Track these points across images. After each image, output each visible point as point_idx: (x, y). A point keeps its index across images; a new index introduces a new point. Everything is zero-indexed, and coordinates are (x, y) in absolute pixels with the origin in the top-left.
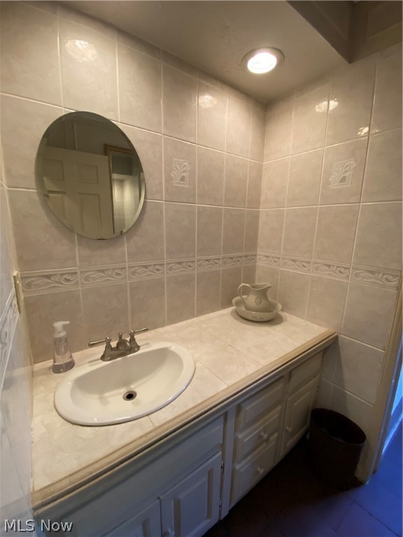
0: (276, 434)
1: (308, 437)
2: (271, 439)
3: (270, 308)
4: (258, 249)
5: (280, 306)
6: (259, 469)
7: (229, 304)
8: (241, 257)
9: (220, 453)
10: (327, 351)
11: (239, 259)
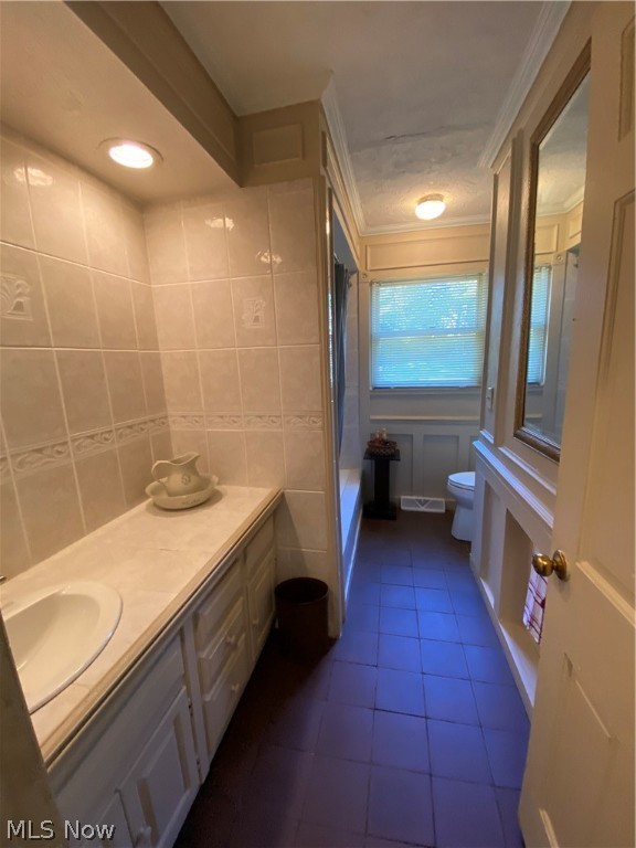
0: (244, 636)
1: (277, 626)
2: (239, 644)
3: (203, 484)
4: (169, 408)
5: (215, 479)
6: (233, 688)
7: (142, 496)
8: (145, 423)
9: (185, 688)
10: (276, 513)
11: (142, 426)
